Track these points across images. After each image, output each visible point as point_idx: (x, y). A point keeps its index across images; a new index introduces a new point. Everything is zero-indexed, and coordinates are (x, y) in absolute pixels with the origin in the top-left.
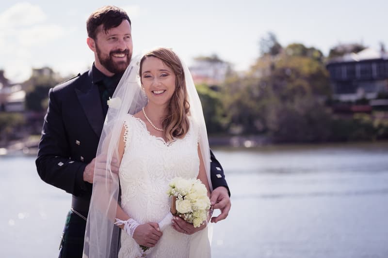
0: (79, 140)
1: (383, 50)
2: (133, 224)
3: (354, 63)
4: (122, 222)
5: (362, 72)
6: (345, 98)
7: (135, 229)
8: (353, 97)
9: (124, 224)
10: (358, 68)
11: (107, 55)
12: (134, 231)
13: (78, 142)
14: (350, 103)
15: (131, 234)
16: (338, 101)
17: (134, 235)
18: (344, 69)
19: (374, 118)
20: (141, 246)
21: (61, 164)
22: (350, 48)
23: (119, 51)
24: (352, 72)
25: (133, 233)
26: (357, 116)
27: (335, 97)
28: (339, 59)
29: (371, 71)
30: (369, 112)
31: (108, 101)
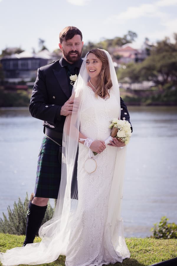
0: (55, 96)
1: (34, 52)
2: (90, 140)
3: (17, 60)
4: (84, 140)
5: (22, 65)
6: (11, 80)
7: (91, 143)
8: (17, 80)
9: (84, 141)
10: (20, 62)
11: (67, 53)
12: (90, 144)
13: (54, 97)
14: (14, 83)
15: (89, 146)
16: (7, 82)
17: (90, 146)
18: (11, 63)
19: (29, 93)
20: (93, 152)
21: (47, 106)
22: (14, 50)
23: (72, 51)
24: (16, 65)
25: (90, 145)
26: (19, 92)
27: (6, 80)
28: (8, 57)
29: (27, 65)
30: (26, 89)
31: (70, 77)
